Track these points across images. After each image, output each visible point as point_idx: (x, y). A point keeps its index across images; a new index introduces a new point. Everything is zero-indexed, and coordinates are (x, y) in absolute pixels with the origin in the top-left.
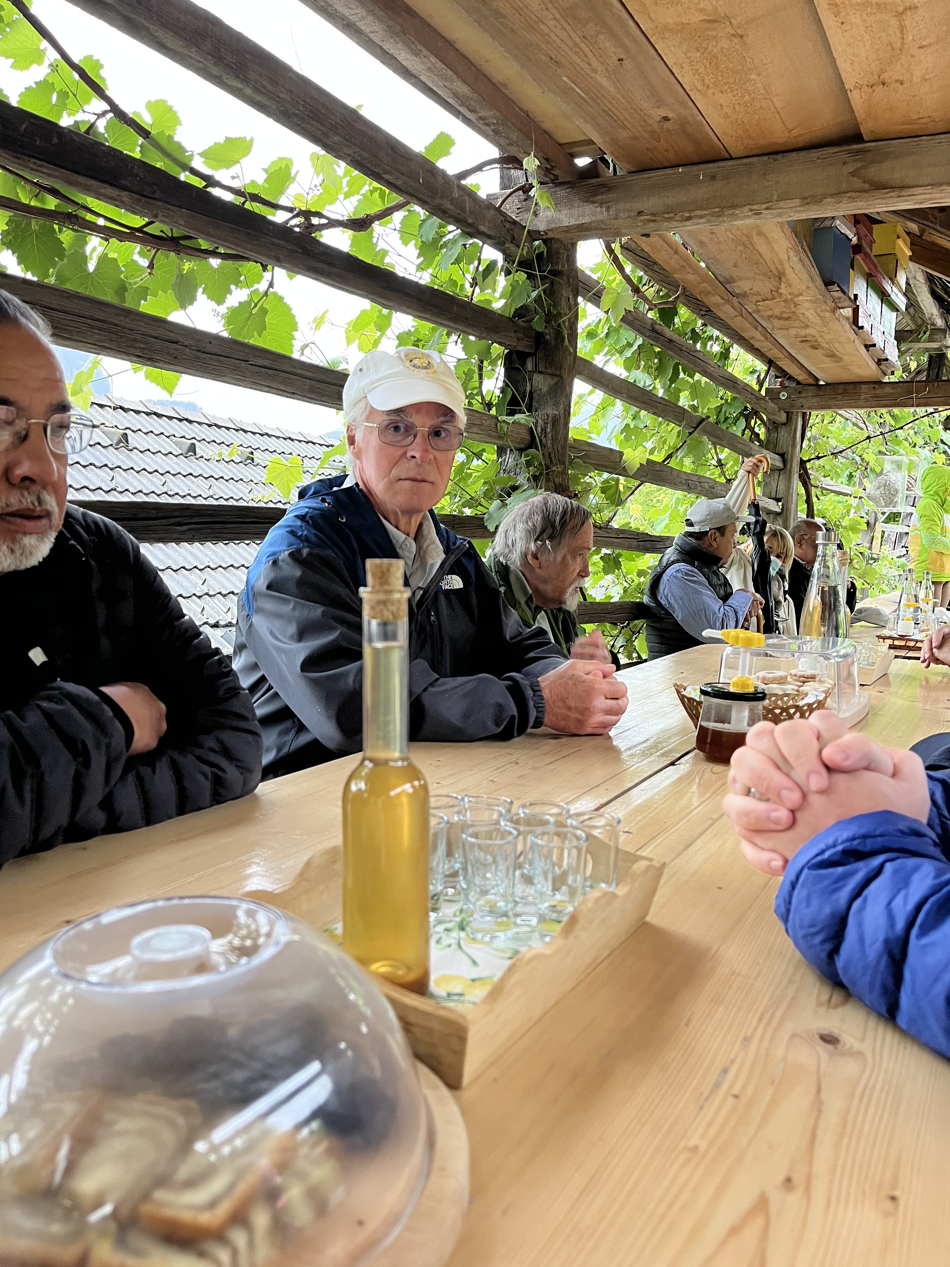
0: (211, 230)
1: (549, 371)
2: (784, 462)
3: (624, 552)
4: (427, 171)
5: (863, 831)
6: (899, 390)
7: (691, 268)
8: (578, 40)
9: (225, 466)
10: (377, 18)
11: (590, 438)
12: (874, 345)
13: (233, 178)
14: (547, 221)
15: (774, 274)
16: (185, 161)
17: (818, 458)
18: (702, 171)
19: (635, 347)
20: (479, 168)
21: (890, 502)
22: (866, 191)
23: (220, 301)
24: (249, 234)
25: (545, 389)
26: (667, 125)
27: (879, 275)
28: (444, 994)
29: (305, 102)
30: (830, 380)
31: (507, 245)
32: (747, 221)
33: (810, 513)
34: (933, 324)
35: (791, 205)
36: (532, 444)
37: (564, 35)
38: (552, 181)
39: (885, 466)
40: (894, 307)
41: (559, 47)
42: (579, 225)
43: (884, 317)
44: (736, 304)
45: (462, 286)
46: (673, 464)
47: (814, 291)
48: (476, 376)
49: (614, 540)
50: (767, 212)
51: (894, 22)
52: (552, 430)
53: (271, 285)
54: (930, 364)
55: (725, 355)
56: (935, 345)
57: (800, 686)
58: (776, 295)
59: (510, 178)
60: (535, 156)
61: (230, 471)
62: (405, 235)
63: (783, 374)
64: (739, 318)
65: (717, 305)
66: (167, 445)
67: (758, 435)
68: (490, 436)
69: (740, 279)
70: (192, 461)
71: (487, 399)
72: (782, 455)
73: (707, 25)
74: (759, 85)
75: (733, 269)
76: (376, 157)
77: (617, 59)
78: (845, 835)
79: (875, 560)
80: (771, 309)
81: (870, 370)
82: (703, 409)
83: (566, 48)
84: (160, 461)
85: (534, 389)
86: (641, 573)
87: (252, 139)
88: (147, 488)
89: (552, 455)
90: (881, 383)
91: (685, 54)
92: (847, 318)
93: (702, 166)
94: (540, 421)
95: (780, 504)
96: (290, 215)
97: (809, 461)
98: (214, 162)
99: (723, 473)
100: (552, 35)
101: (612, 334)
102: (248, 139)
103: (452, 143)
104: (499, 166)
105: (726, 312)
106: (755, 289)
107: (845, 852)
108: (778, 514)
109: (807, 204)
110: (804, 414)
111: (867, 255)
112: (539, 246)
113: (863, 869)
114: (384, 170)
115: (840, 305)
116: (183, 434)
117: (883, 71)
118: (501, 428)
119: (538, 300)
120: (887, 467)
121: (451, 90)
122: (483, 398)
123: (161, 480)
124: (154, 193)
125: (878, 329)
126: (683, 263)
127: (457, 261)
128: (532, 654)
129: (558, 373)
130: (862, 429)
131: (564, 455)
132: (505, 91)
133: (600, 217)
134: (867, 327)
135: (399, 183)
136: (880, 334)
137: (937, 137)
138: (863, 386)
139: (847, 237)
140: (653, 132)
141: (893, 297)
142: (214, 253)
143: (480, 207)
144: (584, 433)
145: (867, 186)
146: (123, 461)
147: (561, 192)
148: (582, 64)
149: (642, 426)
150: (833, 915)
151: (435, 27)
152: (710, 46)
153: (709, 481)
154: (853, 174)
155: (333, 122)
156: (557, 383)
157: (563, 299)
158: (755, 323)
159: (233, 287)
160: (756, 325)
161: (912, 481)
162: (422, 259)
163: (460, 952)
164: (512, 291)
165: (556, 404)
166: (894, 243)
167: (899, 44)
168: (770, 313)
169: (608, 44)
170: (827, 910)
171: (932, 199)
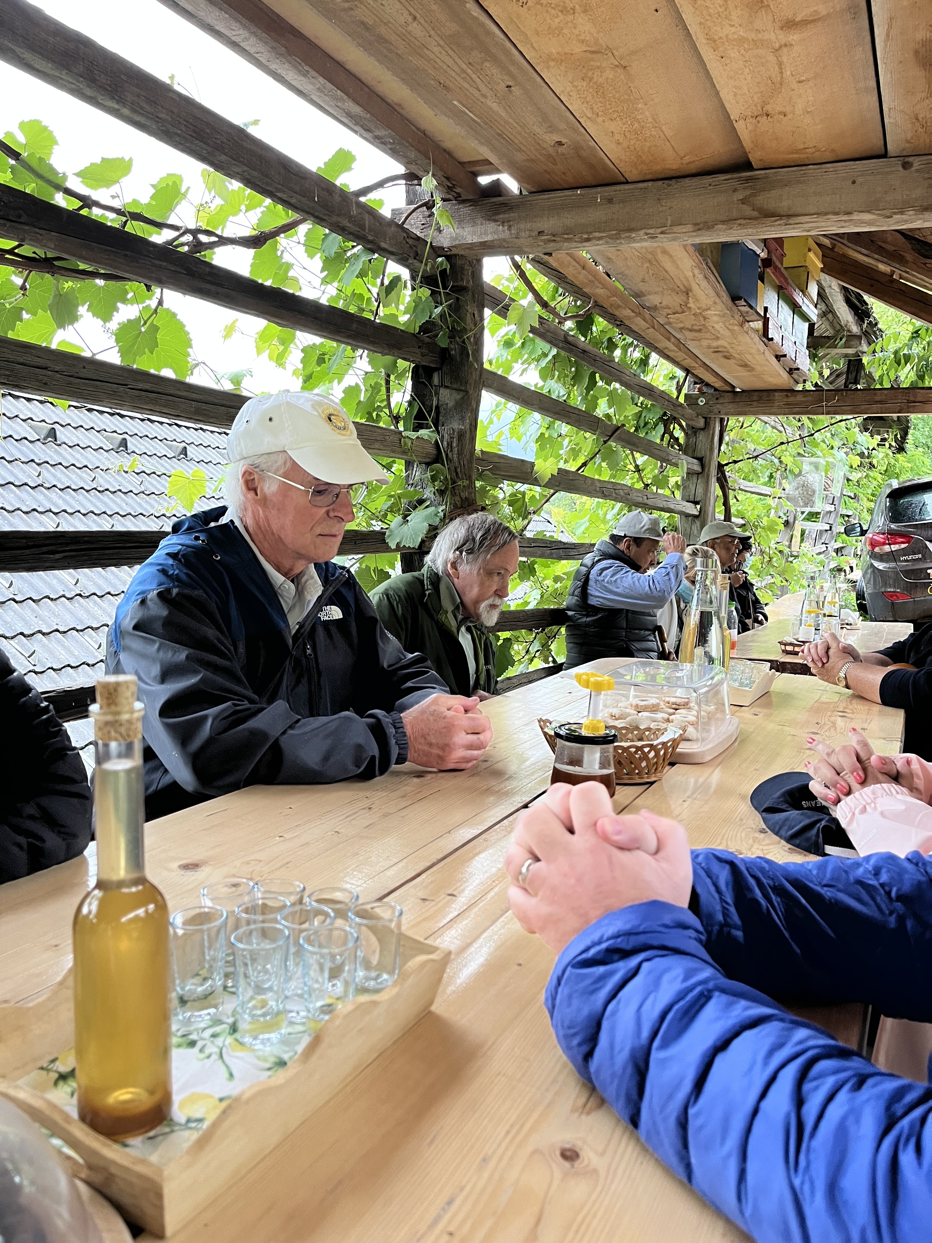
0: (84, 253)
1: (455, 386)
2: (703, 466)
3: (538, 560)
4: (323, 189)
5: (628, 927)
6: (810, 398)
7: (600, 283)
8: (464, 66)
9: (157, 462)
10: (260, 40)
11: (500, 450)
12: (785, 356)
13: (113, 197)
14: (451, 238)
15: (681, 290)
16: (58, 181)
17: (735, 462)
18: (599, 194)
19: (550, 357)
20: (380, 184)
21: (808, 502)
22: (755, 219)
23: (106, 317)
24: (126, 255)
25: (451, 404)
26: (561, 149)
27: (790, 288)
28: (183, 1120)
29: (187, 122)
30: (745, 388)
31: (410, 261)
32: (645, 244)
33: (728, 516)
34: (849, 331)
35: (684, 230)
36: (438, 459)
37: (450, 62)
38: (456, 199)
39: (804, 467)
40: (804, 317)
41: (446, 72)
42: (481, 243)
43: (795, 327)
44: (648, 317)
45: (369, 299)
46: (587, 472)
47: (720, 306)
48: (384, 389)
49: (526, 549)
50: (662, 236)
51: (771, 58)
52: (458, 445)
53: (160, 303)
54: (849, 368)
55: (644, 362)
56: (851, 351)
57: (671, 714)
58: (685, 309)
59: (415, 194)
60: (433, 175)
61: (163, 466)
62: (310, 249)
63: (699, 381)
64: (651, 330)
65: (629, 318)
66: (97, 440)
67: (677, 439)
68: (394, 452)
69: (650, 293)
70: (123, 457)
71: (395, 412)
72: (700, 460)
73: (590, 55)
74: (647, 113)
75: (642, 284)
76: (267, 176)
77: (504, 86)
78: (611, 931)
79: (796, 557)
80: (682, 322)
81: (782, 379)
82: (620, 416)
83: (453, 74)
84: (90, 456)
85: (440, 403)
86: (557, 579)
87: (131, 160)
88: (76, 484)
89: (459, 470)
90: (792, 391)
91: (571, 83)
92: (757, 331)
93: (599, 189)
94: (446, 436)
95: (698, 507)
96: (176, 234)
97: (727, 464)
98: (92, 182)
99: (641, 478)
100: (438, 61)
101: (528, 344)
102: (127, 159)
103: (353, 159)
104: (404, 182)
105: (638, 324)
106: (664, 303)
107: (608, 951)
108: (696, 517)
109: (699, 229)
110: (722, 420)
111: (776, 268)
112: (442, 263)
113: (622, 967)
114: (276, 189)
115: (748, 319)
116: (115, 429)
117: (765, 103)
118: (405, 444)
119: (442, 315)
120: (806, 468)
121: (344, 110)
122: (391, 411)
123: (90, 476)
124: (20, 217)
125: (788, 339)
126: (590, 277)
127: (362, 275)
128: (409, 684)
129: (463, 388)
130: (781, 432)
131: (470, 469)
132: (401, 111)
133: (502, 236)
134: (777, 339)
135: (293, 201)
136: (791, 344)
137: (824, 166)
138: (777, 394)
139: (754, 251)
140: (549, 156)
141: (804, 308)
142: (94, 275)
143: (381, 224)
144: (494, 445)
145: (755, 214)
146: (51, 457)
147: (465, 210)
148: (471, 89)
149: (556, 435)
150: (590, 1016)
151: (323, 48)
152: (595, 76)
153: (624, 488)
154: (743, 201)
155: (218, 142)
156: (463, 398)
157: (468, 315)
158: (668, 334)
159: (119, 305)
160: (669, 336)
161: (829, 482)
162: (326, 273)
163: (220, 1062)
164: (416, 307)
165: (462, 419)
166: (805, 256)
167: (779, 79)
168: (681, 325)
169: (494, 71)
170: (585, 1012)
171: (818, 227)
